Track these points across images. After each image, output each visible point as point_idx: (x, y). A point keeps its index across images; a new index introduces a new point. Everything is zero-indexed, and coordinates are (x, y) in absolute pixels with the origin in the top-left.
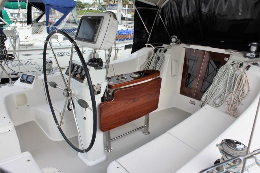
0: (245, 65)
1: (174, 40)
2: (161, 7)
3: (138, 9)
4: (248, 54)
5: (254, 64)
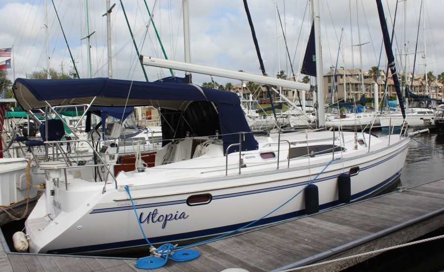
0: (207, 144)
1: (188, 135)
2: (184, 111)
4: (214, 138)
5: (212, 143)
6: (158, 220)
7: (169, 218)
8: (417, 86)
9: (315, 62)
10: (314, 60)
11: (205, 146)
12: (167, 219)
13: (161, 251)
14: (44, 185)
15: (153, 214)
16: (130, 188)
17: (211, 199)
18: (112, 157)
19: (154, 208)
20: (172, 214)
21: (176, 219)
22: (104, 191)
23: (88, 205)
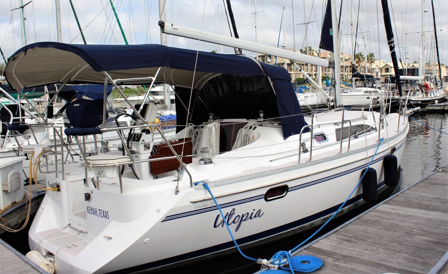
0: (253, 127)
1: (211, 117)
2: (200, 89)
3: (178, 94)
4: (259, 120)
5: (259, 125)
6: (234, 222)
7: (244, 218)
8: (347, 67)
9: (332, 36)
10: (331, 34)
11: (251, 130)
12: (242, 219)
13: (278, 261)
14: (58, 186)
15: (230, 215)
16: (209, 185)
17: (288, 191)
18: (147, 147)
19: (231, 208)
20: (248, 213)
21: (251, 219)
22: (177, 192)
23: (158, 211)
